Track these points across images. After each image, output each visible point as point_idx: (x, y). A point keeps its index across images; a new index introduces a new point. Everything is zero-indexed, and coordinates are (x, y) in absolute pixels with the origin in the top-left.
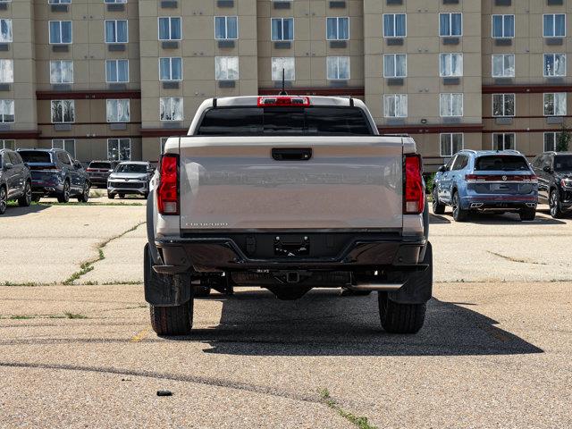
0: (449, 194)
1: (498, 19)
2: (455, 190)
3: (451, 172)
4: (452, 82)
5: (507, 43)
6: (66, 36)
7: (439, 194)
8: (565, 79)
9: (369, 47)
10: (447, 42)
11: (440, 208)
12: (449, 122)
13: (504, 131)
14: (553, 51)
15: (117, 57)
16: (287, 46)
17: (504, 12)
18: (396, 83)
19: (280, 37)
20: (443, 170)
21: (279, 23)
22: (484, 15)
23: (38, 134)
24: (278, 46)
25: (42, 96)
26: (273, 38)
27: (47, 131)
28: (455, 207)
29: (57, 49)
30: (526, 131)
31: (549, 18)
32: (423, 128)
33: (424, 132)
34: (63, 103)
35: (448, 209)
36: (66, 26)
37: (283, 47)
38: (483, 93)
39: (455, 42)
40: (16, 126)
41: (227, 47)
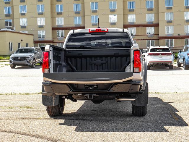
0: (182, 60)
2: (184, 59)
3: (183, 52)
6: (61, 9)
7: (179, 60)
9: (160, 10)
11: (180, 65)
15: (77, 15)
16: (133, 11)
18: (170, 22)
19: (130, 8)
20: (181, 52)
21: (130, 3)
23: (53, 41)
24: (130, 11)
25: (54, 29)
26: (128, 8)
27: (55, 40)
28: (184, 65)
29: (58, 14)
33: (179, 38)
34: (60, 31)
35: (182, 65)
36: (61, 6)
37: (131, 11)
40: (46, 39)
41: (113, 11)
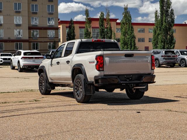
1: (33, 5)
4: (18, 25)
5: (36, 13)
8: (54, 26)
10: (17, 12)
12: (17, 39)
13: (35, 42)
14: (51, 17)
17: (34, 3)
22: (29, 4)
30: (42, 42)
31: (49, 6)
32: (9, 41)
38: (29, 29)
39: (19, 12)
